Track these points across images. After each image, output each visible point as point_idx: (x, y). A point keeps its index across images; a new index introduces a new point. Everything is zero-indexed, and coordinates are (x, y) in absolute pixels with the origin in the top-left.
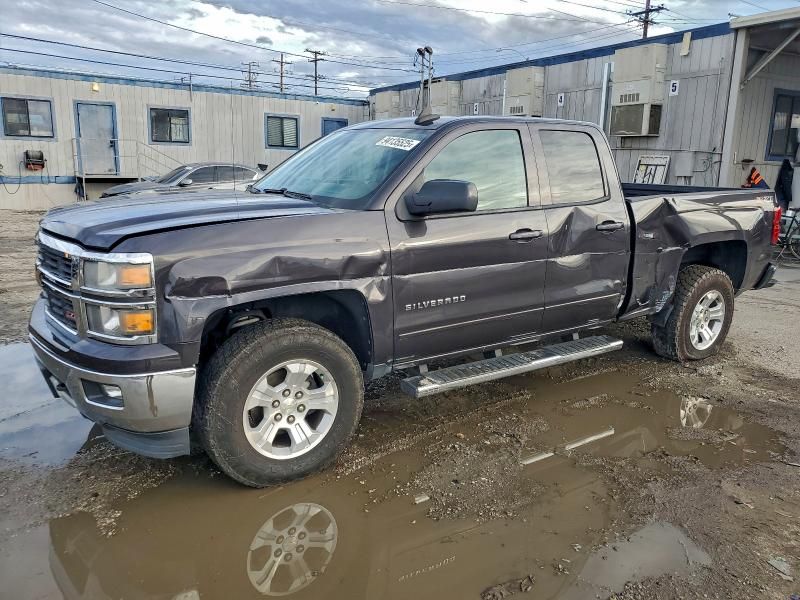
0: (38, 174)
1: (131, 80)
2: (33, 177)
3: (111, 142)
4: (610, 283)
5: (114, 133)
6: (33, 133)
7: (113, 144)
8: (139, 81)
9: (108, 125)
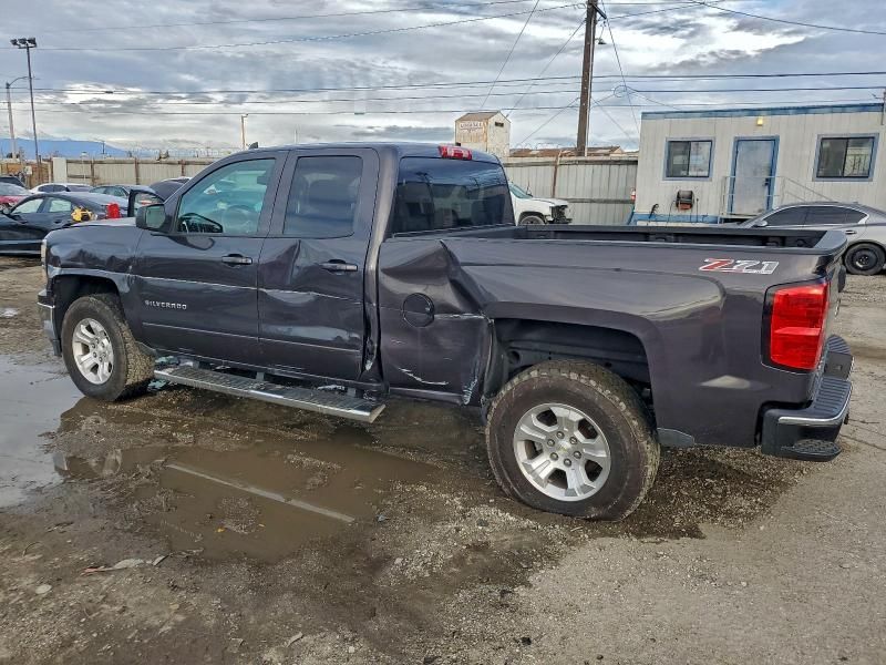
0: (688, 213)
1: (804, 108)
2: (684, 216)
3: (767, 180)
4: (345, 335)
5: (772, 170)
6: (690, 174)
7: (769, 183)
8: (814, 108)
9: (766, 162)
